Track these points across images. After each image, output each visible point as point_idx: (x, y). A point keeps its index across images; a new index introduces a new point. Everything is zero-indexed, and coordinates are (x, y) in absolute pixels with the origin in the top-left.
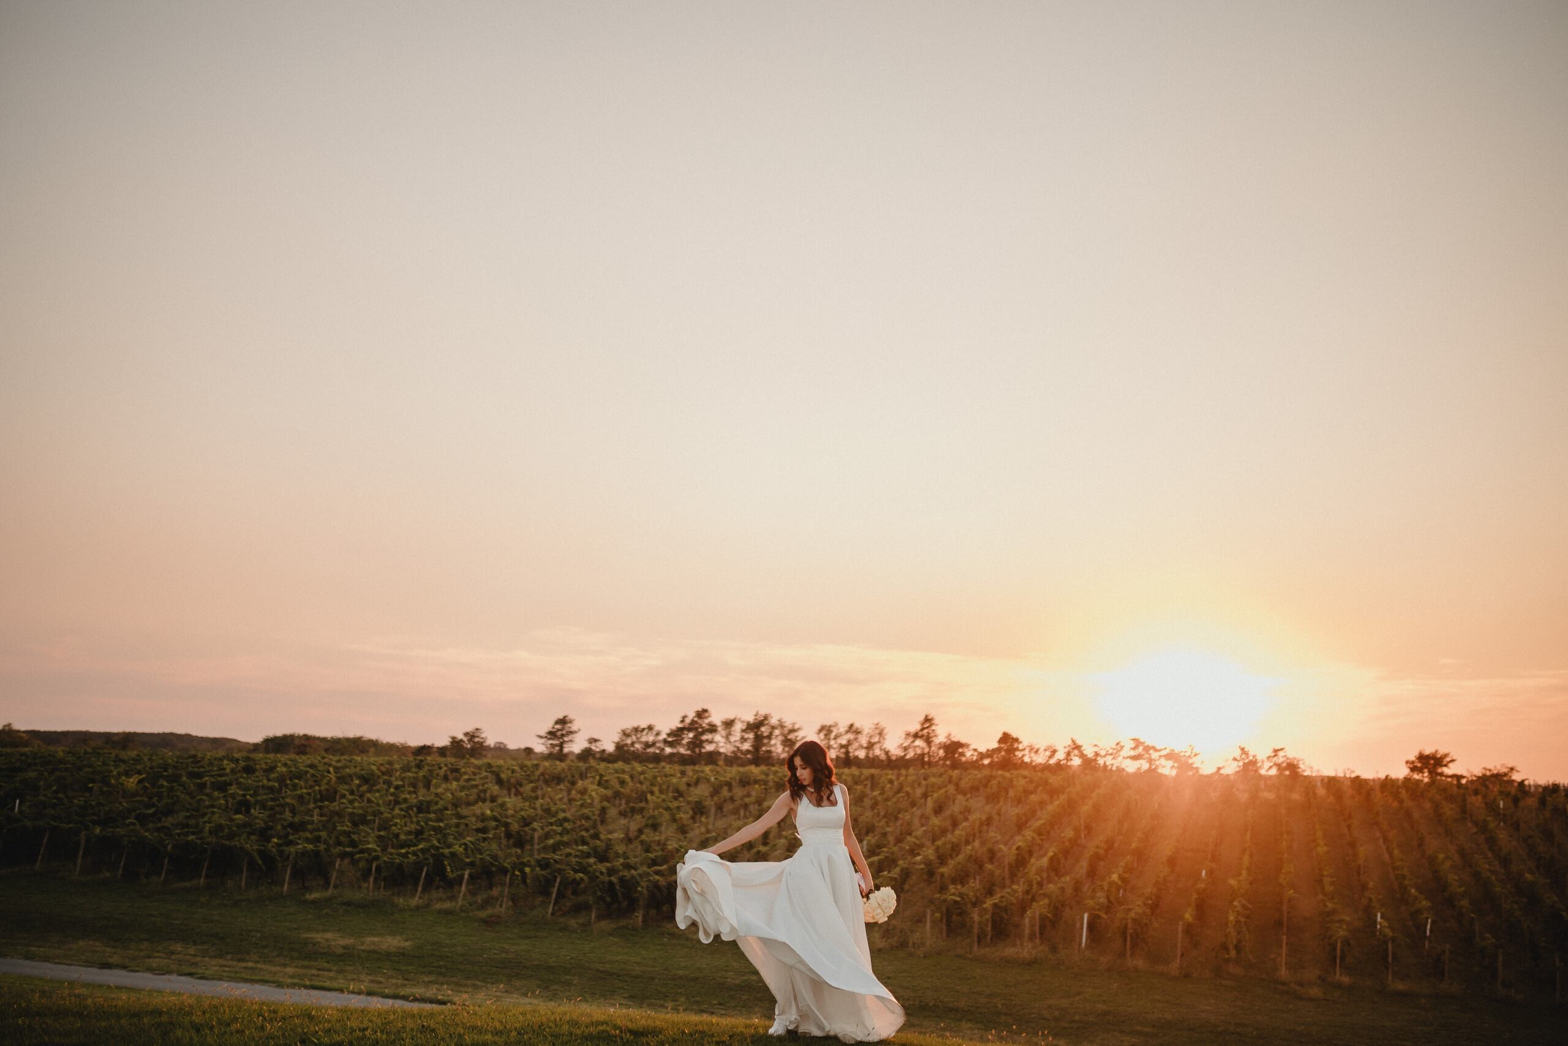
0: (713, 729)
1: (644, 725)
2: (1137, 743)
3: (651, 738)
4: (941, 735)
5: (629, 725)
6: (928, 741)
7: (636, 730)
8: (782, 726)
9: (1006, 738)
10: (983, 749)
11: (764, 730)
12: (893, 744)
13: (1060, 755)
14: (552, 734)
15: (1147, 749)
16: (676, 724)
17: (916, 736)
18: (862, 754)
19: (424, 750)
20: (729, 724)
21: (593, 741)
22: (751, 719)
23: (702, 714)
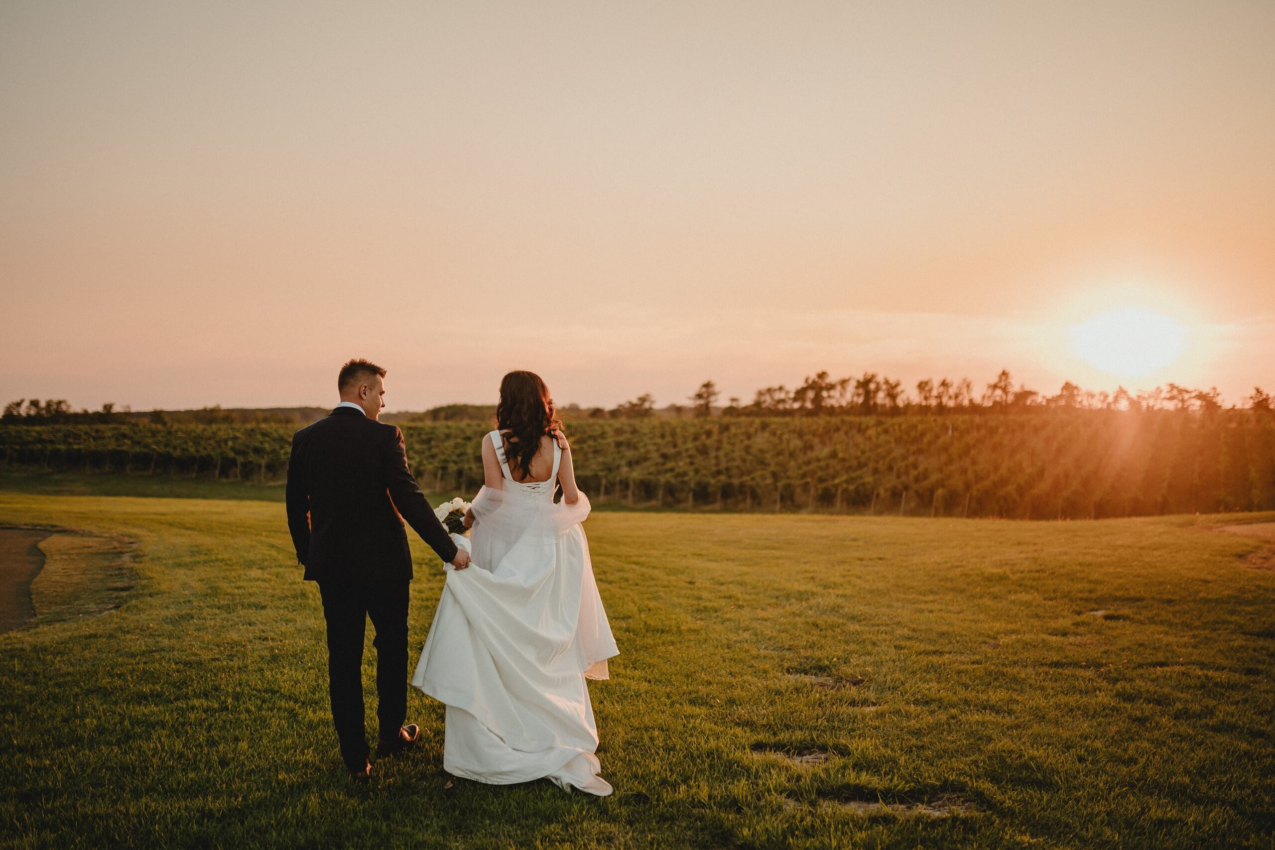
0: (831, 387)
1: (776, 385)
2: (1172, 387)
3: (782, 396)
4: (1015, 387)
5: (764, 386)
6: (1005, 390)
7: (769, 391)
8: (887, 382)
9: (1068, 387)
10: (1049, 396)
11: (872, 386)
12: (978, 394)
13: (1110, 399)
14: (699, 396)
15: (1181, 391)
16: (800, 384)
17: (995, 387)
18: (951, 404)
19: (597, 413)
20: (844, 383)
21: (733, 400)
22: (861, 378)
23: (822, 375)
